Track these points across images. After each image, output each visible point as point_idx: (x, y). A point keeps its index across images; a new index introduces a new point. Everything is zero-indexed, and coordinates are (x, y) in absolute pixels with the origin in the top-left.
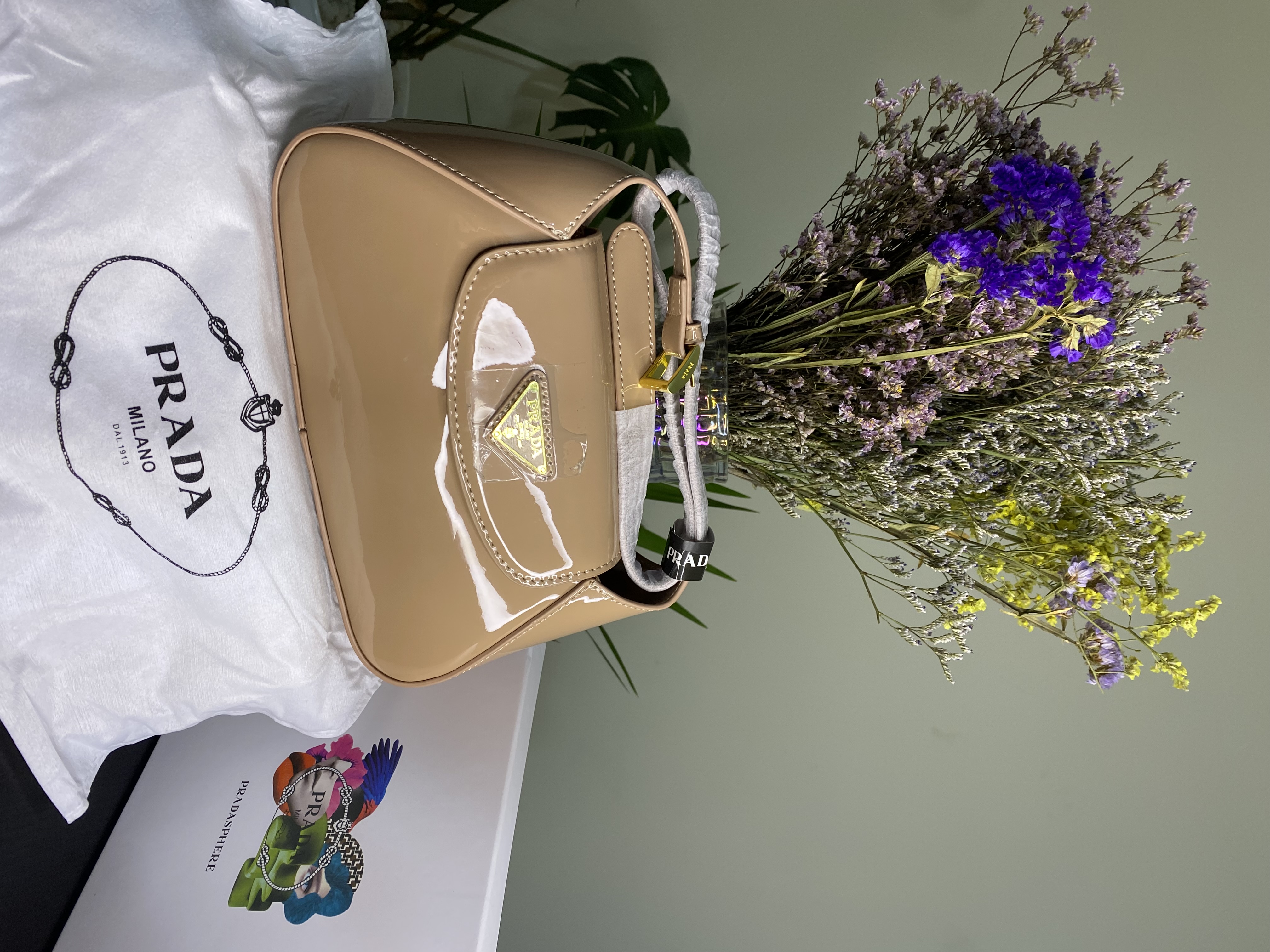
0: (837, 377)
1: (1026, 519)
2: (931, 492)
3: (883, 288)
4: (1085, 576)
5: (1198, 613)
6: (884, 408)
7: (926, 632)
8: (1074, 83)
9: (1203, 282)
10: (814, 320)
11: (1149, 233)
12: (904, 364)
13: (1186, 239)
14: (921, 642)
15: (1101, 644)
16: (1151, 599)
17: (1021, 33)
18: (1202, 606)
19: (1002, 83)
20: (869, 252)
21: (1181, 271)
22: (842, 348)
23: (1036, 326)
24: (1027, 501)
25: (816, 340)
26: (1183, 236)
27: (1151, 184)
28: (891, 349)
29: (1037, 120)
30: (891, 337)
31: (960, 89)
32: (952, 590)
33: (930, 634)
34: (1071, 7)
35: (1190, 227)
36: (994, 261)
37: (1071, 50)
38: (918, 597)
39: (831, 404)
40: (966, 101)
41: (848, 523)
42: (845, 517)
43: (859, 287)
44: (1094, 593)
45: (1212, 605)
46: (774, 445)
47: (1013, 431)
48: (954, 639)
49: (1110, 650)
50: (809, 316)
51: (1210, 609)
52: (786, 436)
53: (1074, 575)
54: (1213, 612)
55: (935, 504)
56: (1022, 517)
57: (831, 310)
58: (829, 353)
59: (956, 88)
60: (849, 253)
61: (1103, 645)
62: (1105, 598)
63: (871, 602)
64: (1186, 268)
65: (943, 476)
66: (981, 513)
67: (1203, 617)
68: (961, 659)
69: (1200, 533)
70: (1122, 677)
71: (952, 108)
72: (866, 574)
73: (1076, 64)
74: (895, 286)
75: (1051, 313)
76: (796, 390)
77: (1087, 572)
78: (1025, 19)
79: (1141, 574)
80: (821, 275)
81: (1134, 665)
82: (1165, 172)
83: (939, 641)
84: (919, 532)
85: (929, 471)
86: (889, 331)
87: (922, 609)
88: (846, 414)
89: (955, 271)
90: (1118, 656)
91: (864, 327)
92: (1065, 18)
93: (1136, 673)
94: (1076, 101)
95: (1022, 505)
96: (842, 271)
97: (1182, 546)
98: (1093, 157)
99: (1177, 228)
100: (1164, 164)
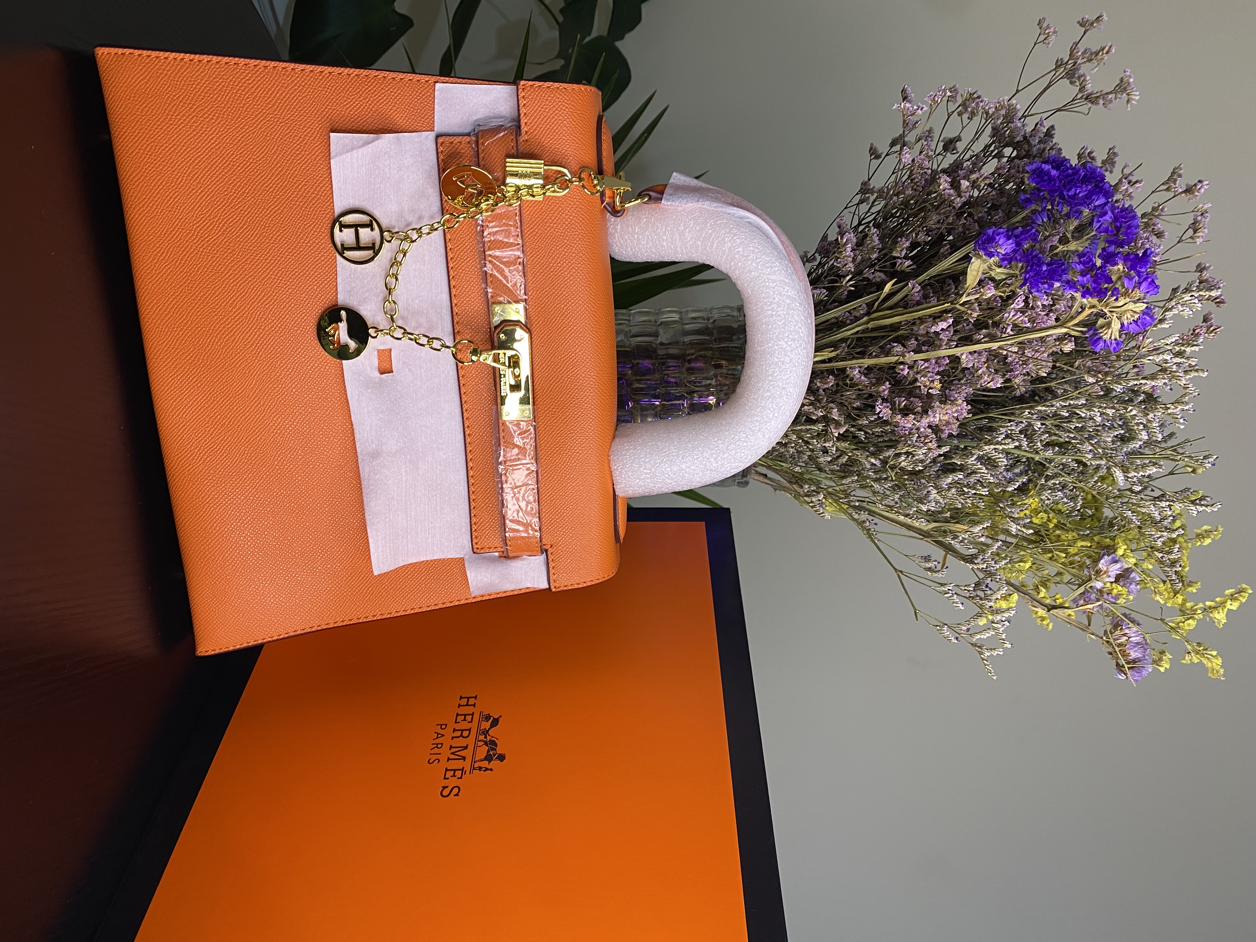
0: (865, 377)
1: (1049, 517)
2: (965, 489)
3: (913, 288)
4: (1115, 569)
5: (1229, 602)
6: (918, 405)
7: (965, 628)
8: (1089, 91)
9: (1218, 282)
10: (841, 322)
11: (1164, 236)
12: (936, 363)
13: (1201, 240)
14: (960, 638)
15: (1129, 638)
16: (1176, 593)
17: (1035, 44)
18: (1232, 595)
19: (1018, 91)
20: (895, 254)
21: (1196, 271)
22: (870, 348)
23: (1076, 321)
24: (1049, 499)
25: (844, 340)
26: (1198, 237)
27: (1165, 187)
28: (924, 348)
29: (1052, 127)
30: (922, 335)
31: (979, 97)
32: (987, 586)
33: (968, 630)
34: (1087, 16)
35: (1205, 228)
36: (1036, 256)
37: (1086, 60)
38: (956, 593)
39: (858, 404)
40: (987, 108)
41: (876, 524)
42: (872, 518)
43: (888, 287)
44: (1120, 588)
45: (1242, 594)
46: (800, 447)
47: (1040, 428)
48: (994, 633)
49: (1138, 644)
50: (836, 318)
51: (1241, 599)
52: (812, 438)
53: (1105, 569)
54: (1244, 601)
55: (968, 501)
56: (1045, 516)
57: (858, 311)
58: (857, 353)
59: (975, 96)
60: (875, 256)
61: (1131, 639)
62: (1129, 592)
63: (908, 600)
64: (1201, 269)
65: (976, 473)
66: (1013, 510)
67: (1234, 606)
68: (1001, 653)
69: (1217, 527)
70: (1150, 670)
71: (973, 114)
72: (901, 572)
73: (1093, 72)
74: (924, 286)
75: (1094, 307)
76: (824, 390)
77: (1118, 566)
78: (1039, 31)
79: (1166, 569)
80: (848, 278)
81: (1164, 657)
82: (1180, 176)
83: (979, 636)
84: (945, 532)
85: (962, 468)
86: (922, 329)
87: (960, 605)
88: (883, 410)
89: (994, 267)
90: (1145, 649)
91: (894, 327)
92: (1081, 28)
93: (1165, 666)
94: (1089, 109)
95: (1044, 503)
96: (868, 273)
97: (1200, 540)
98: (1110, 161)
99: (1191, 231)
100: (1179, 167)
